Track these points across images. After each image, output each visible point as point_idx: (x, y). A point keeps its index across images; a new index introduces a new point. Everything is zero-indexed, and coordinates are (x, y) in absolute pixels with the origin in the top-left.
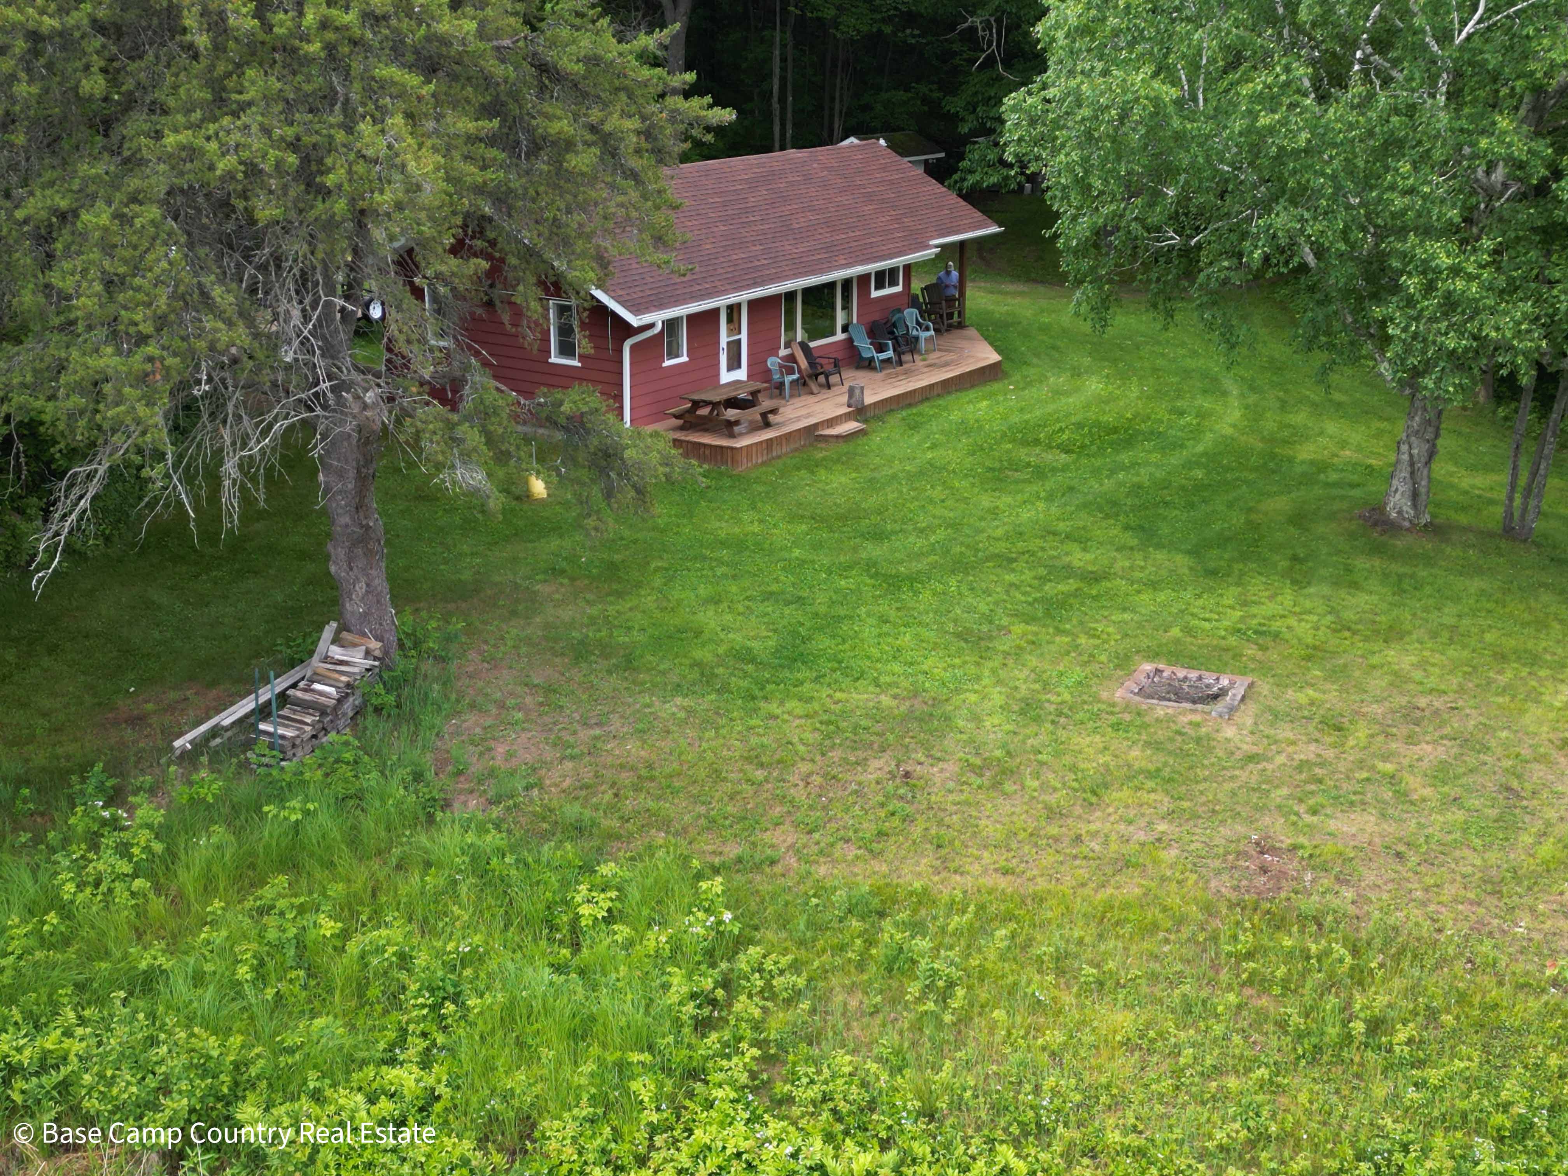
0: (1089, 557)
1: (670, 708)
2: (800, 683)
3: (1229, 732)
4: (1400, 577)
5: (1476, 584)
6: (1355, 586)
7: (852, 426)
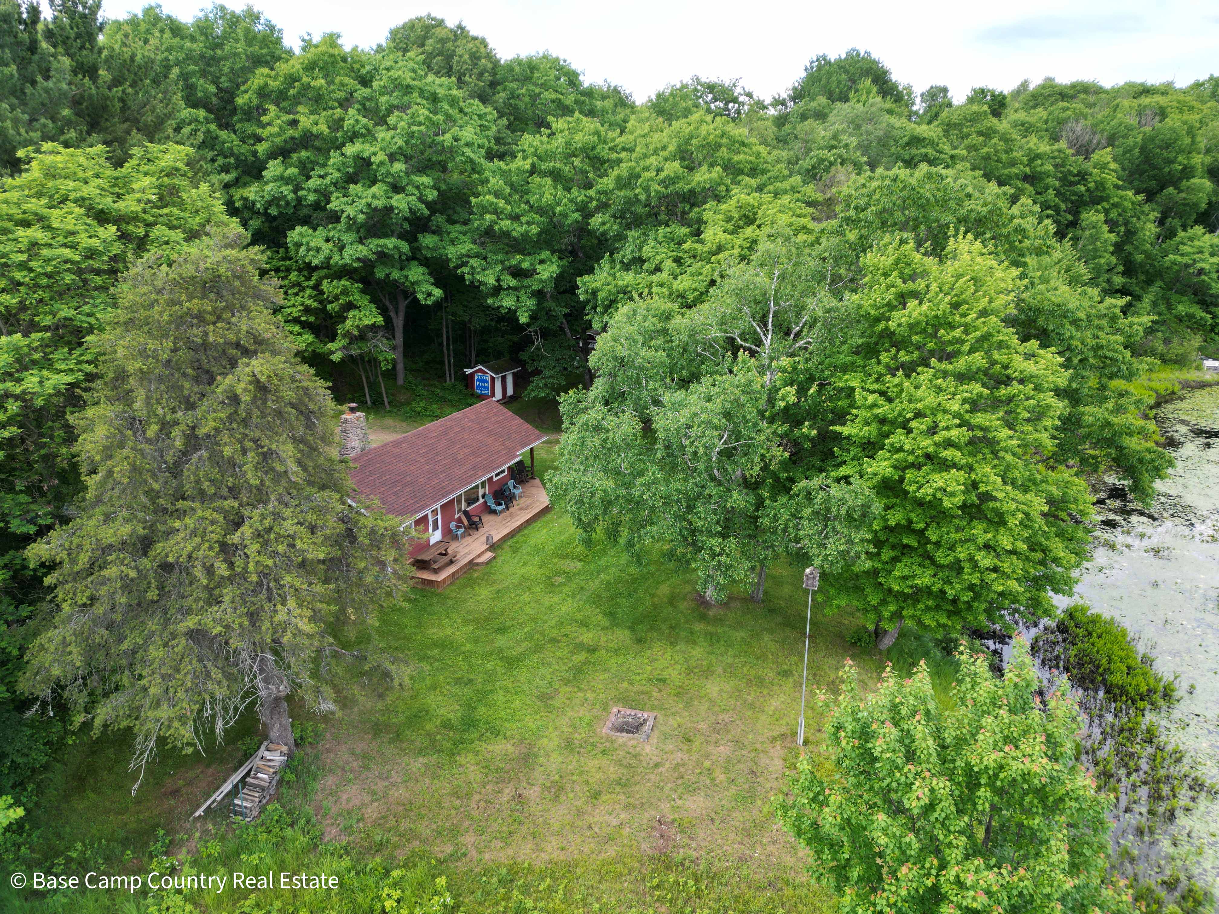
0: (590, 635)
1: (418, 765)
2: (472, 742)
3: (648, 749)
4: (711, 634)
5: (741, 634)
6: (694, 643)
7: (489, 555)
